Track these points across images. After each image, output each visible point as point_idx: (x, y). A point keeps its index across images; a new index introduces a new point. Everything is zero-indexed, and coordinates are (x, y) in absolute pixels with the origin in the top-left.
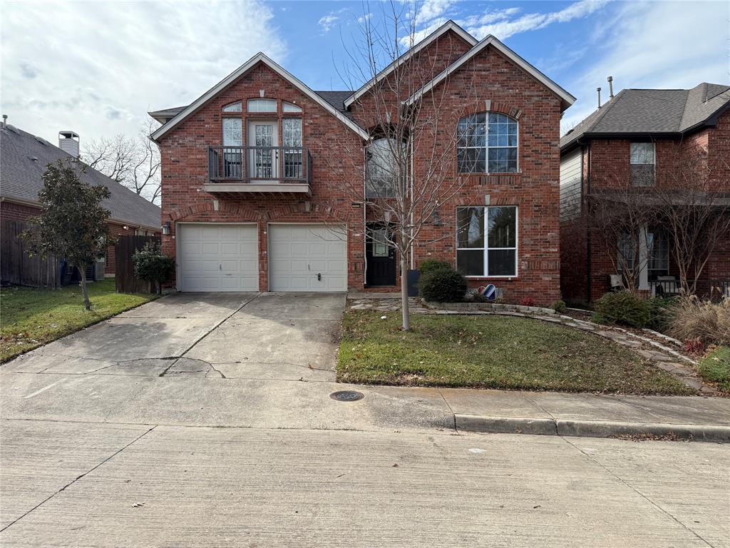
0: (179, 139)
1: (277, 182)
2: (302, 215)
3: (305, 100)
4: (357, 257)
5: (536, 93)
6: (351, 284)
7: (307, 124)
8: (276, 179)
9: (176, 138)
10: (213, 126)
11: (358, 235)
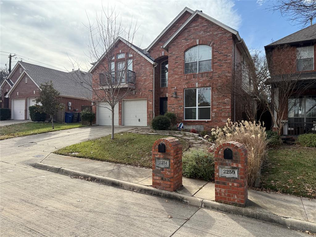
2: (132, 96)
4: (151, 112)
5: (220, 32)
6: (148, 123)
7: (134, 61)
11: (151, 103)
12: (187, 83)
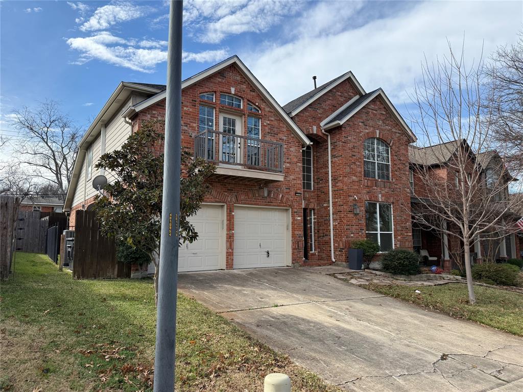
0: (158, 115)
1: (240, 167)
2: (261, 199)
3: (264, 104)
4: (299, 237)
5: (397, 131)
6: (294, 260)
7: (265, 124)
8: (240, 164)
9: (154, 114)
10: (191, 110)
11: (299, 218)
12: (368, 192)
